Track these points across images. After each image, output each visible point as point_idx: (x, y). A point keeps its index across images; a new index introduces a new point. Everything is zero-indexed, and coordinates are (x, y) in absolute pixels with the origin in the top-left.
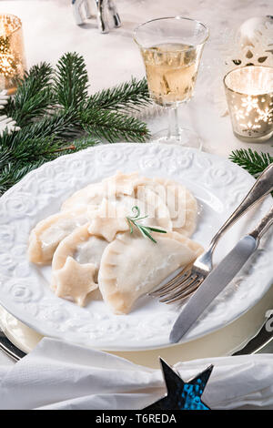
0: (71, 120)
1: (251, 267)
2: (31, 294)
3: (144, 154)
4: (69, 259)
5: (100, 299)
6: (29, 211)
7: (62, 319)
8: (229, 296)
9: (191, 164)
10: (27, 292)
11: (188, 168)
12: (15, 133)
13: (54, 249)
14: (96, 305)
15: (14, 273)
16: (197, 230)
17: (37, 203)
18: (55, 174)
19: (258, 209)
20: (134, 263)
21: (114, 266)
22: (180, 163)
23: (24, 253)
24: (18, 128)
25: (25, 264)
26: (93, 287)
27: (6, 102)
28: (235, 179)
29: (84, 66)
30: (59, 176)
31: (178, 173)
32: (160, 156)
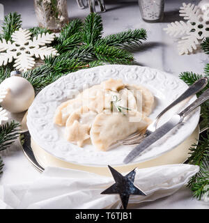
0: (89, 52)
1: (176, 131)
2: (52, 138)
3: (129, 71)
4: (76, 121)
5: (90, 143)
6: (57, 98)
8: (160, 144)
9: (154, 77)
10: (50, 137)
11: (152, 80)
12: (56, 57)
13: (68, 117)
15: (45, 127)
16: (152, 112)
17: (63, 93)
18: (75, 79)
19: (187, 102)
21: (99, 126)
22: (148, 76)
23: (52, 118)
24: (58, 54)
26: (87, 137)
27: (53, 40)
28: (178, 86)
30: (77, 80)
31: (146, 82)
32: (137, 72)
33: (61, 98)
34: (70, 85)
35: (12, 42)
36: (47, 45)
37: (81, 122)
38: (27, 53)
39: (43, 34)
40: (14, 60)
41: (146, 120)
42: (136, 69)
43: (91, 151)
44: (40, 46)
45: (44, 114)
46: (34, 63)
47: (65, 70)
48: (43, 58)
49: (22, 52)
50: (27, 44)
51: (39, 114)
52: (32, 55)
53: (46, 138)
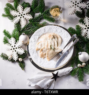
2: (36, 57)
7: (41, 62)
9: (62, 31)
17: (37, 38)
20: (51, 54)
22: (60, 31)
25: (35, 51)
26: (45, 56)
30: (40, 32)
31: (59, 33)
32: (57, 29)
34: (38, 34)
42: (56, 28)
43: (47, 62)
53: (35, 58)
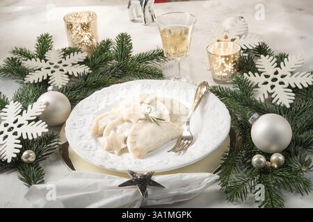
0: (120, 69)
4: (112, 132)
5: (128, 152)
6: (93, 111)
7: (106, 159)
10: (89, 146)
12: (89, 74)
13: (105, 128)
14: (125, 155)
15: (83, 138)
17: (98, 107)
21: (135, 136)
24: (91, 71)
25: (89, 134)
26: (123, 146)
27: (85, 58)
29: (130, 40)
32: (168, 86)
33: (96, 111)
35: (46, 61)
36: (80, 63)
37: (118, 132)
38: (60, 70)
39: (76, 53)
40: (48, 77)
41: (179, 129)
44: (73, 64)
45: (81, 125)
46: (68, 79)
47: (99, 85)
48: (76, 75)
49: (56, 70)
50: (60, 62)
51: (77, 125)
52: (65, 72)
